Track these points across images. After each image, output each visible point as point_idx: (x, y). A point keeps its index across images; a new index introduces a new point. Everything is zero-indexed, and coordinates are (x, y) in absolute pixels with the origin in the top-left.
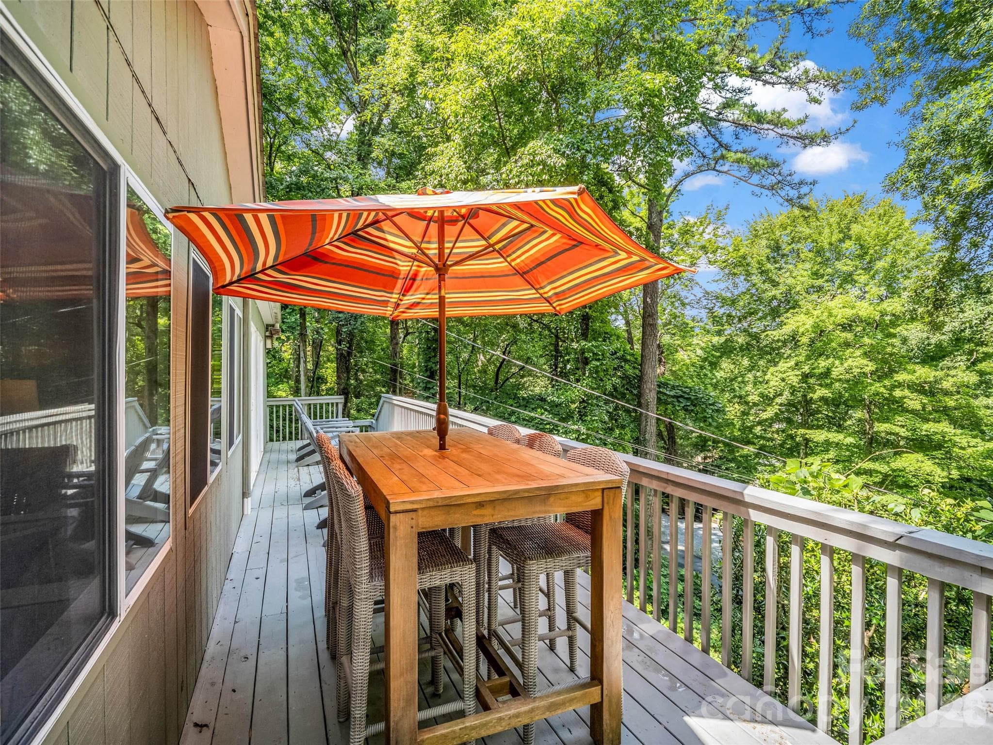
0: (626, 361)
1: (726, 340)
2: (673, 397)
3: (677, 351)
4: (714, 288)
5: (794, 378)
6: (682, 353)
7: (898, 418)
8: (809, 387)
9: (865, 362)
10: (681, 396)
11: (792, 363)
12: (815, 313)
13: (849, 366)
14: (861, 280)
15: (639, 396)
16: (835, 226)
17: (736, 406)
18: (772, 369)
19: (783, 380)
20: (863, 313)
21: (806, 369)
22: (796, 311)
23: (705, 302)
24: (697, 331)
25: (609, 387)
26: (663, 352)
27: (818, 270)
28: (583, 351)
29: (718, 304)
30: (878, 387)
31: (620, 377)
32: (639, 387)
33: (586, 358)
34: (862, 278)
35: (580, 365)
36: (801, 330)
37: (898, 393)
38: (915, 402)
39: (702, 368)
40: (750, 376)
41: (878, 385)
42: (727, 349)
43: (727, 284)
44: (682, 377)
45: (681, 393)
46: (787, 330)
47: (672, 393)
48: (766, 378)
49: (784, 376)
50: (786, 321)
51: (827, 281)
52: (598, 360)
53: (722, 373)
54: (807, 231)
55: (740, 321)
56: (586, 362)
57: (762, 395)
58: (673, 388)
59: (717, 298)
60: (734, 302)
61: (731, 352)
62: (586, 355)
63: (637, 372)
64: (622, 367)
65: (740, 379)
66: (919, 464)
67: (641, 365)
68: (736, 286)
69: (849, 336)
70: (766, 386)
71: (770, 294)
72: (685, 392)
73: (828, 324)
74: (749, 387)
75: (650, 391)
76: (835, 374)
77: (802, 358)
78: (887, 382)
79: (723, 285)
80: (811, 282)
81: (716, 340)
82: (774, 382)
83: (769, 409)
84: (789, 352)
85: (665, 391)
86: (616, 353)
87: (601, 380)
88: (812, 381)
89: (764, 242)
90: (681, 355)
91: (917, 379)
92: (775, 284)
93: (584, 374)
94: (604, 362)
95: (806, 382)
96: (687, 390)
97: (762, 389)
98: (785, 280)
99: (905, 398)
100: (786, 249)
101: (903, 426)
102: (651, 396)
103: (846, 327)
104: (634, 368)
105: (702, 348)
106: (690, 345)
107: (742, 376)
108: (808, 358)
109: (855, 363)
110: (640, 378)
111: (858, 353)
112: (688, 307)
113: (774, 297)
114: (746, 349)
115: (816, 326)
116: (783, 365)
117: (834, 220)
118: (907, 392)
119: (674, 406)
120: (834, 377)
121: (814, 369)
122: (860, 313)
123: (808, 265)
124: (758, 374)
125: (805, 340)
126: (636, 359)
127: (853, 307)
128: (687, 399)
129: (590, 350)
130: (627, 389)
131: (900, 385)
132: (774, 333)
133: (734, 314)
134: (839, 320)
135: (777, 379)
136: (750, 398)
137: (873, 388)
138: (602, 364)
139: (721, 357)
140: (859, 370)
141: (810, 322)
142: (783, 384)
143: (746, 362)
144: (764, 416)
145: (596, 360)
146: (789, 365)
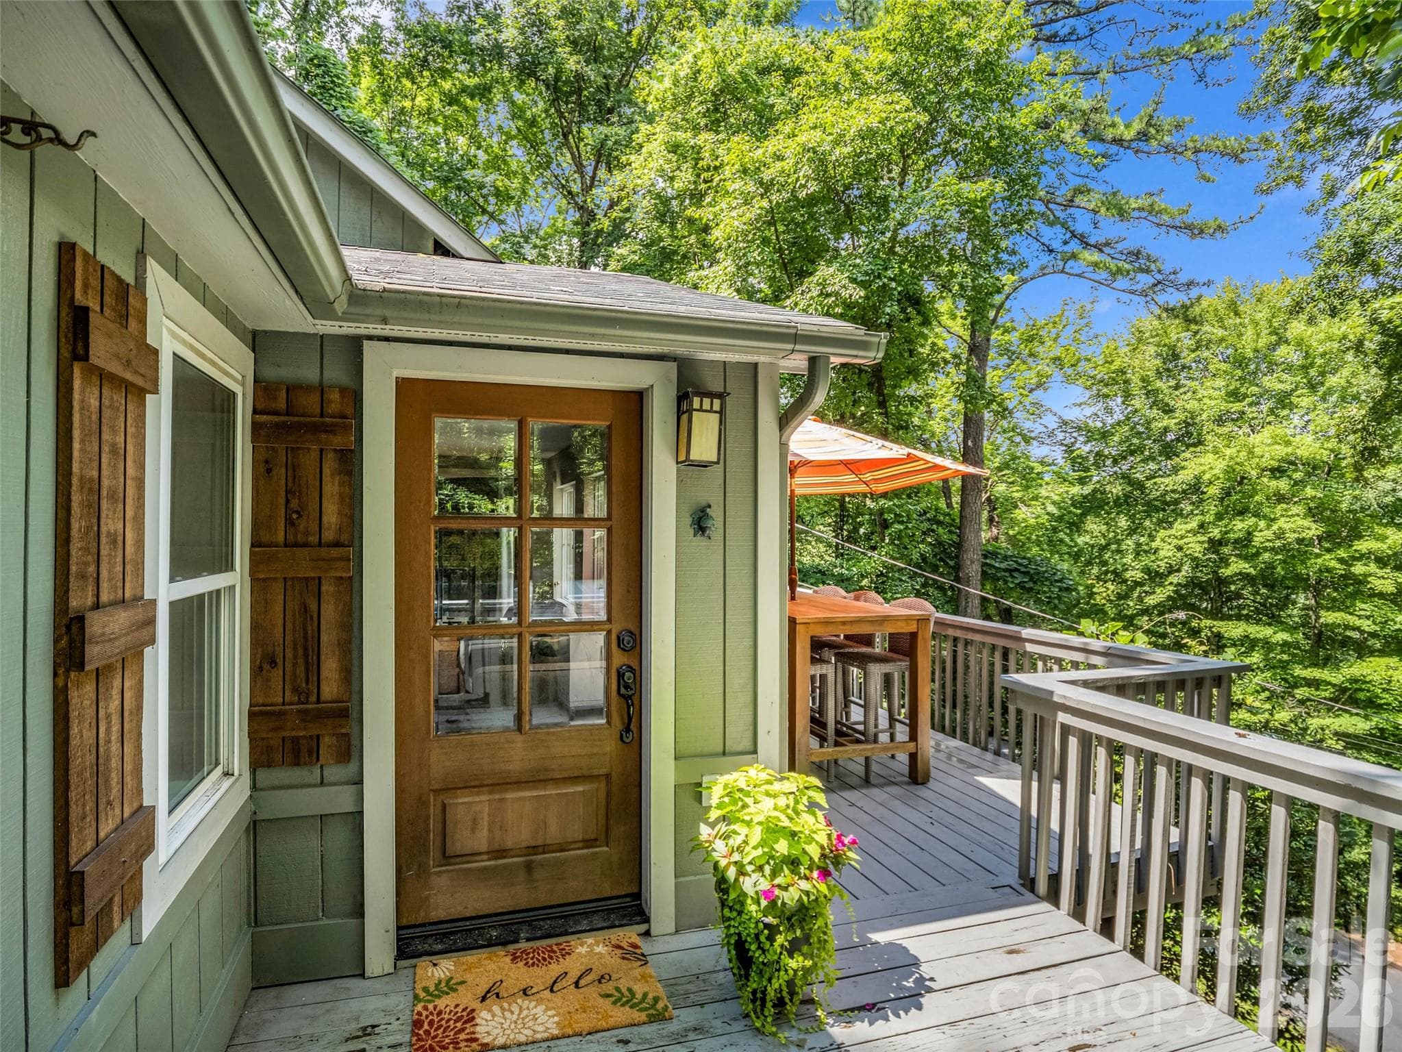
0: (939, 523)
1: (1095, 491)
2: (1005, 570)
3: (1016, 507)
4: (1073, 414)
5: (1196, 546)
6: (1024, 509)
7: (1359, 605)
8: (1221, 559)
9: (1307, 523)
10: (1016, 570)
11: (1194, 524)
12: (1228, 452)
13: (1280, 528)
14: (1303, 404)
15: (957, 568)
16: (1264, 323)
17: (1109, 585)
18: (1162, 533)
19: (1180, 549)
20: (1303, 453)
21: (1216, 533)
22: (1198, 449)
23: (1061, 436)
24: (1047, 478)
25: (915, 556)
26: (995, 509)
27: (1237, 389)
28: (881, 512)
29: (1081, 439)
30: (1329, 560)
31: (930, 544)
32: (957, 557)
33: (885, 520)
34: (1305, 400)
35: (878, 529)
36: (1207, 477)
37: (1358, 569)
38: (1386, 582)
39: (1055, 530)
40: (1130, 543)
41: (1328, 556)
42: (1093, 504)
43: (1094, 409)
44: (1024, 544)
45: (1015, 566)
46: (1186, 476)
47: (1003, 566)
48: (1154, 545)
49: (1181, 543)
50: (1183, 463)
51: (1250, 405)
52: (902, 523)
53: (1087, 538)
54: (1220, 333)
55: (1115, 462)
56: (885, 525)
57: (1147, 570)
58: (1006, 558)
59: (1079, 429)
60: (1105, 435)
61: (1101, 508)
62: (886, 516)
63: (955, 538)
64: (933, 531)
65: (1114, 547)
66: (1391, 672)
67: (959, 528)
68: (1109, 411)
69: (1283, 485)
70: (1153, 558)
71: (1160, 425)
72: (1021, 565)
73: (1248, 469)
74: (1128, 559)
75: (972, 562)
76: (1258, 539)
77: (1209, 518)
78: (1342, 553)
79: (1088, 411)
80: (1224, 406)
81: (1076, 490)
82: (1167, 552)
83: (1158, 590)
84: (1189, 508)
85: (993, 562)
86: (925, 513)
87: (906, 548)
88: (1226, 550)
89: (1152, 350)
90: (1022, 513)
91: (1389, 548)
92: (1168, 410)
93: (883, 540)
94: (910, 526)
95: (1216, 552)
96: (1025, 562)
97: (1146, 560)
98: (1184, 403)
99: (1370, 575)
100: (1187, 358)
101: (1368, 618)
102: (973, 569)
103: (1277, 472)
104: (950, 532)
105: (1054, 503)
106: (1036, 498)
107: (1118, 542)
108: (1219, 517)
109: (1290, 525)
110: (959, 545)
111: (1295, 510)
112: (1035, 443)
113: (1166, 430)
114: (1123, 503)
115: (1229, 471)
116: (1180, 527)
117: (1262, 315)
118: (1373, 567)
119: (1006, 582)
120: (1258, 544)
121: (1226, 533)
122: (1299, 452)
123: (1220, 383)
124: (1142, 539)
125: (1213, 491)
126: (953, 520)
127: (1288, 443)
128: (1024, 573)
129: (890, 510)
130: (941, 560)
131: (1362, 557)
132: (1167, 480)
133: (1106, 452)
134: (1267, 462)
135: (1171, 547)
136: (1128, 575)
137: (1319, 561)
138: (907, 528)
139: (1084, 515)
140: (1296, 535)
141: (1220, 466)
142: (1179, 555)
143: (1123, 522)
144: (1151, 601)
145: (899, 522)
146: (1189, 527)
